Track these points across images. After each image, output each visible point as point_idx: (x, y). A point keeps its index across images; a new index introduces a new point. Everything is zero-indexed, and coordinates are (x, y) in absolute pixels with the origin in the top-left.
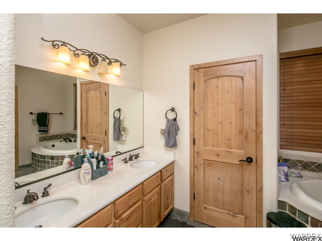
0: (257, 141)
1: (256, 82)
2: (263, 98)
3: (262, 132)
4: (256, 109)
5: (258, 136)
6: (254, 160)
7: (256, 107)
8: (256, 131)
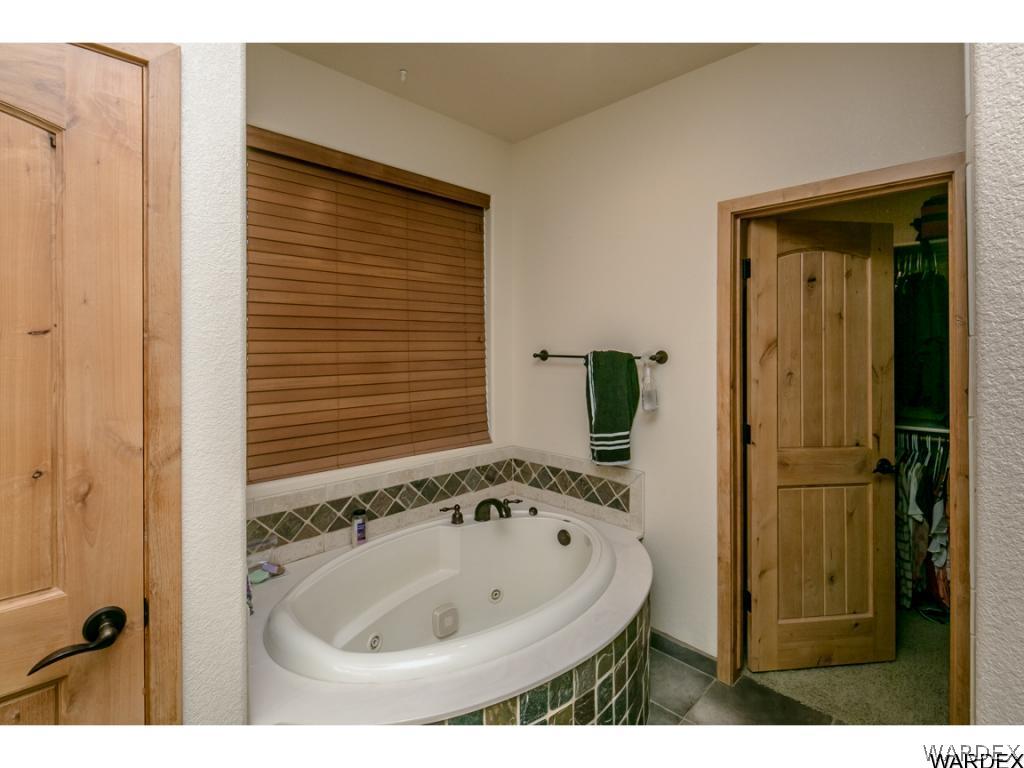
0: (151, 504)
1: (145, 183)
2: (185, 272)
3: (179, 450)
4: (145, 330)
5: (157, 478)
6: (134, 617)
7: (145, 321)
8: (144, 450)
